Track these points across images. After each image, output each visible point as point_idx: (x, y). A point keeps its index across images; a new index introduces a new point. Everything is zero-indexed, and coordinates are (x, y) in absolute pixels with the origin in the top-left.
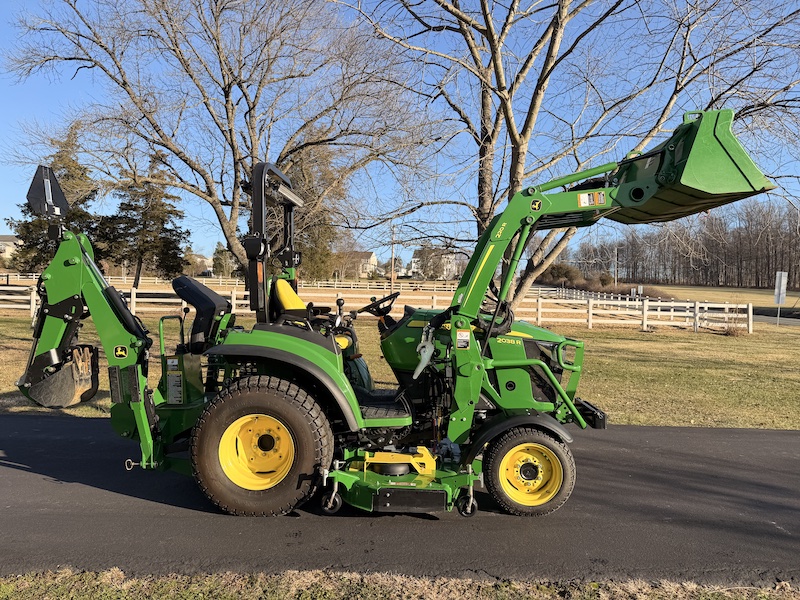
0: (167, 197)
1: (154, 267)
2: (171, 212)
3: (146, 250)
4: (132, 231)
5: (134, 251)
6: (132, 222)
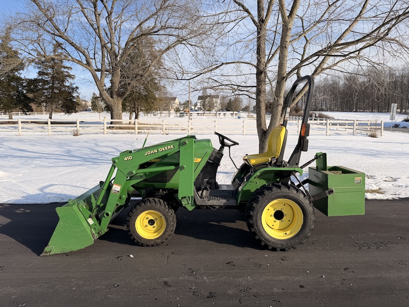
0: (65, 68)
1: (60, 107)
2: (67, 76)
4: (46, 87)
5: (48, 98)
6: (46, 82)
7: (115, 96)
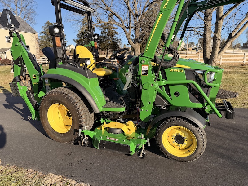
0: (114, 28)
1: (111, 51)
2: (115, 33)
3: (109, 46)
4: (105, 40)
5: (105, 46)
6: (105, 37)
7: (137, 43)
